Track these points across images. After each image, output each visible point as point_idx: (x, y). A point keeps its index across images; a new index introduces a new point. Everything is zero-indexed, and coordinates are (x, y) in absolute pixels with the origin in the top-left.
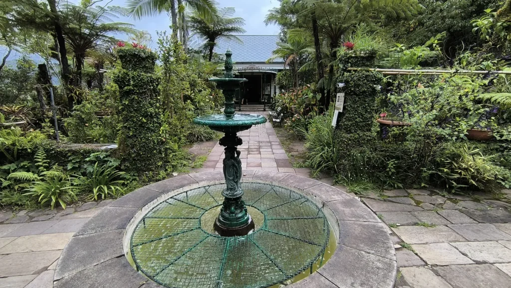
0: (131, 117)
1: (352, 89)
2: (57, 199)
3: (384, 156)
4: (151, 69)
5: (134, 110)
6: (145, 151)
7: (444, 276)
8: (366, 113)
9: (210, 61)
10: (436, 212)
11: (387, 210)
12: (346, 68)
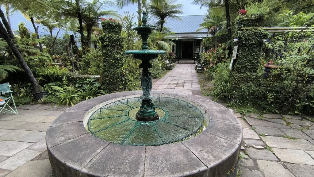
0: (107, 59)
1: (243, 43)
2: (70, 101)
3: (266, 90)
4: (119, 33)
5: (109, 56)
6: (113, 79)
7: (291, 170)
8: (253, 59)
9: (161, 32)
10: (302, 131)
11: (261, 125)
12: (240, 28)
